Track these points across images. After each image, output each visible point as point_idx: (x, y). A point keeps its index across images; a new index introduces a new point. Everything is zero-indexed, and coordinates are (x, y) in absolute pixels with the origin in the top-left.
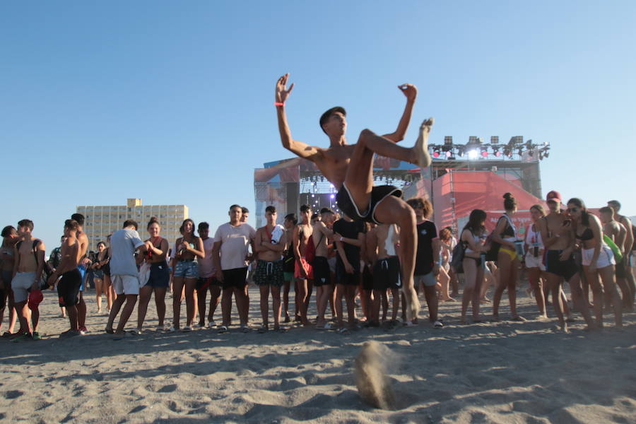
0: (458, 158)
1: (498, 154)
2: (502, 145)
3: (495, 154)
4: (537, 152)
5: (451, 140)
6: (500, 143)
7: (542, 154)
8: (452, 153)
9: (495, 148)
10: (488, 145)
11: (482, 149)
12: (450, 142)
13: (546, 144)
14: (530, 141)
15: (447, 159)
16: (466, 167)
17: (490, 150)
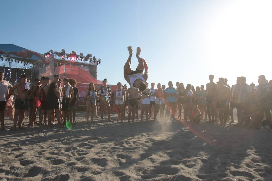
0: (66, 59)
1: (82, 60)
2: (84, 57)
3: (81, 60)
4: (96, 62)
5: (65, 51)
6: (84, 56)
7: (98, 63)
8: (64, 57)
9: (82, 58)
10: (79, 56)
11: (76, 57)
12: (64, 52)
13: (100, 59)
14: (94, 57)
15: (61, 59)
16: (70, 63)
17: (80, 58)
